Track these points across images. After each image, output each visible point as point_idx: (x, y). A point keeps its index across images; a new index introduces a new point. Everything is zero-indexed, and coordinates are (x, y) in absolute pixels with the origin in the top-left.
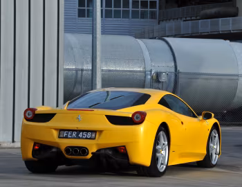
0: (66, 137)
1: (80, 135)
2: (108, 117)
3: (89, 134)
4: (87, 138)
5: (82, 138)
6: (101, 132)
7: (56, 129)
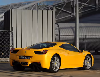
0: (21, 59)
1: (26, 58)
2: (34, 51)
3: (28, 57)
4: (27, 59)
5: (26, 59)
6: (32, 57)
7: (18, 56)
